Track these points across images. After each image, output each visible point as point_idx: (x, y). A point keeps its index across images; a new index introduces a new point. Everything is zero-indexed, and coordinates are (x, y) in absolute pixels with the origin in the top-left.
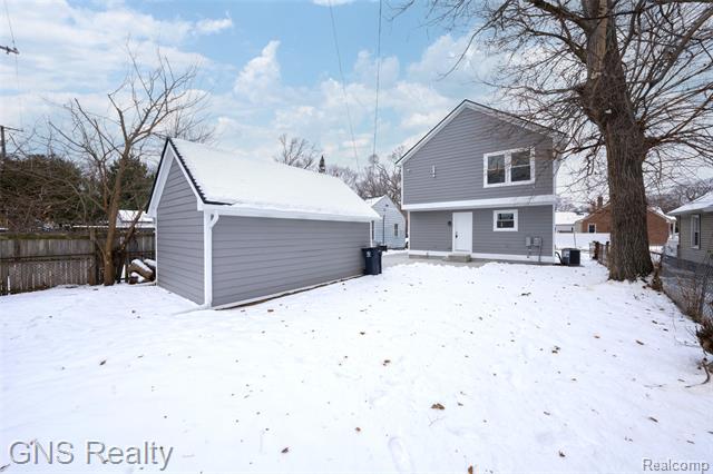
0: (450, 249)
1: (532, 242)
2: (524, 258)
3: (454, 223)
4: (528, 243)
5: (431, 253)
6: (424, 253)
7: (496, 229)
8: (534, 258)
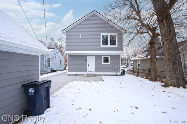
0: (86, 71)
1: (115, 68)
2: (111, 73)
3: (88, 60)
4: (113, 68)
5: (78, 73)
6: (75, 73)
7: (103, 63)
8: (115, 73)
